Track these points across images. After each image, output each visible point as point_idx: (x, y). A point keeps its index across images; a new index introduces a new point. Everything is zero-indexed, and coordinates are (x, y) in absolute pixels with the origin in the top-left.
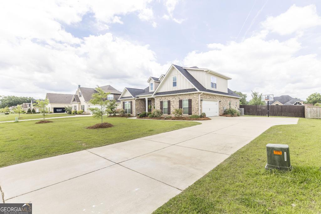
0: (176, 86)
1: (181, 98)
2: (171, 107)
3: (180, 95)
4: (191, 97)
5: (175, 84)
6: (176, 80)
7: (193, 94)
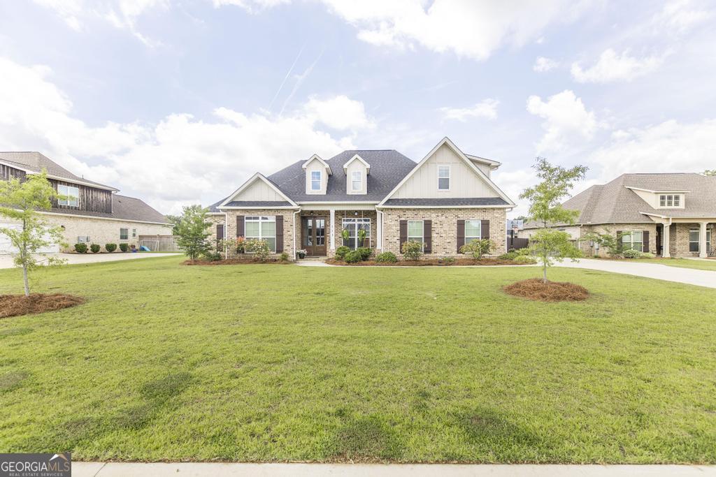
0: (448, 188)
1: (462, 216)
2: (434, 235)
3: (460, 209)
4: (487, 216)
5: (444, 184)
6: (447, 174)
7: (493, 209)
